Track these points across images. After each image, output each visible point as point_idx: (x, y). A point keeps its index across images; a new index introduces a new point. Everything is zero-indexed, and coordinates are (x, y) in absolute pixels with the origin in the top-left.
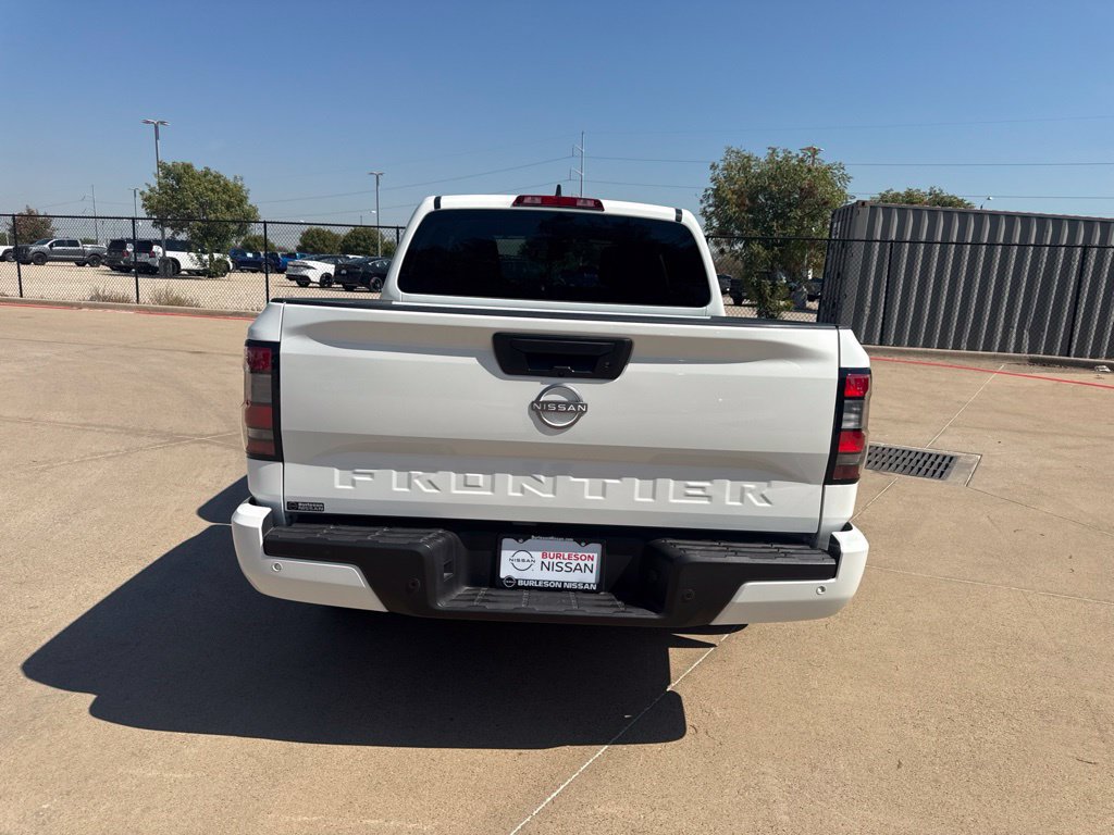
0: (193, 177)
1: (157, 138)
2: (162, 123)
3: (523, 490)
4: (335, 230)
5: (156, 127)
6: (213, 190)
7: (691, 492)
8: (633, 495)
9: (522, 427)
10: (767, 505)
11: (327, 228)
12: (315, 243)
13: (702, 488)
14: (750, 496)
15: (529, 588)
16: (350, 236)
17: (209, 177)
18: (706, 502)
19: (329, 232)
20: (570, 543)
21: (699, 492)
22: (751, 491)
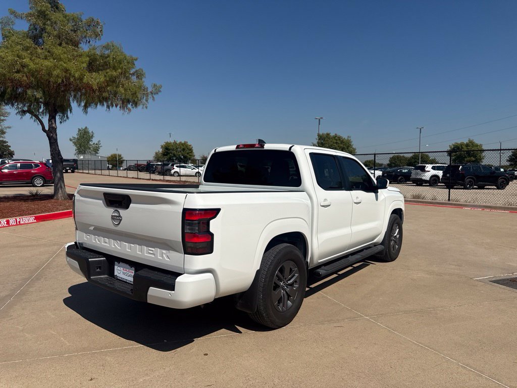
0: (329, 138)
1: (319, 124)
2: (322, 118)
3: (115, 245)
4: (406, 155)
5: (319, 120)
6: (336, 143)
7: (150, 252)
8: (136, 251)
9: (109, 224)
10: (168, 260)
11: (402, 155)
12: (396, 162)
13: (152, 251)
14: (164, 255)
15: (120, 280)
16: (412, 157)
17: (337, 138)
18: (153, 256)
19: (403, 156)
20: (128, 266)
21: (152, 252)
22: (165, 254)
